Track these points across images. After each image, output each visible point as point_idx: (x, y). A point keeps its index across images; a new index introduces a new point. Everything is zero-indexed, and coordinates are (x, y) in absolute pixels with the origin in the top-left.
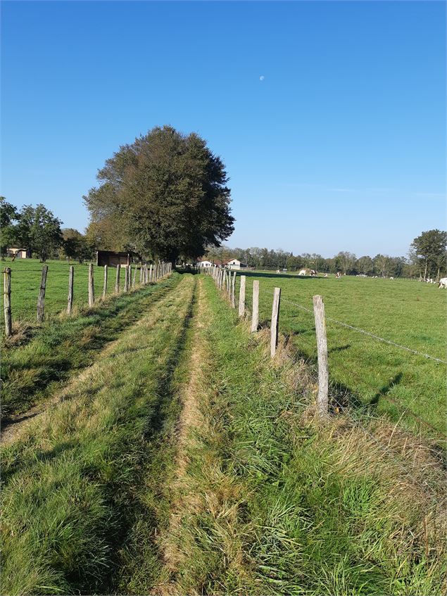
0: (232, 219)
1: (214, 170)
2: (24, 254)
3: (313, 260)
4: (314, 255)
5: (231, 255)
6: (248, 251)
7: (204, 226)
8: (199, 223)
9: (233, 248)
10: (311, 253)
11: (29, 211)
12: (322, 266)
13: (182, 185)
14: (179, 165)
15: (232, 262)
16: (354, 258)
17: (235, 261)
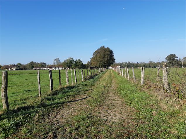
0: (115, 60)
1: (111, 52)
2: (69, 69)
3: (143, 64)
4: (143, 63)
5: (117, 65)
6: (122, 63)
7: (110, 62)
8: (109, 61)
9: (118, 63)
10: (142, 62)
11: (77, 60)
12: (145, 66)
13: (106, 56)
14: (106, 53)
15: (118, 67)
16: (154, 63)
17: (119, 66)
